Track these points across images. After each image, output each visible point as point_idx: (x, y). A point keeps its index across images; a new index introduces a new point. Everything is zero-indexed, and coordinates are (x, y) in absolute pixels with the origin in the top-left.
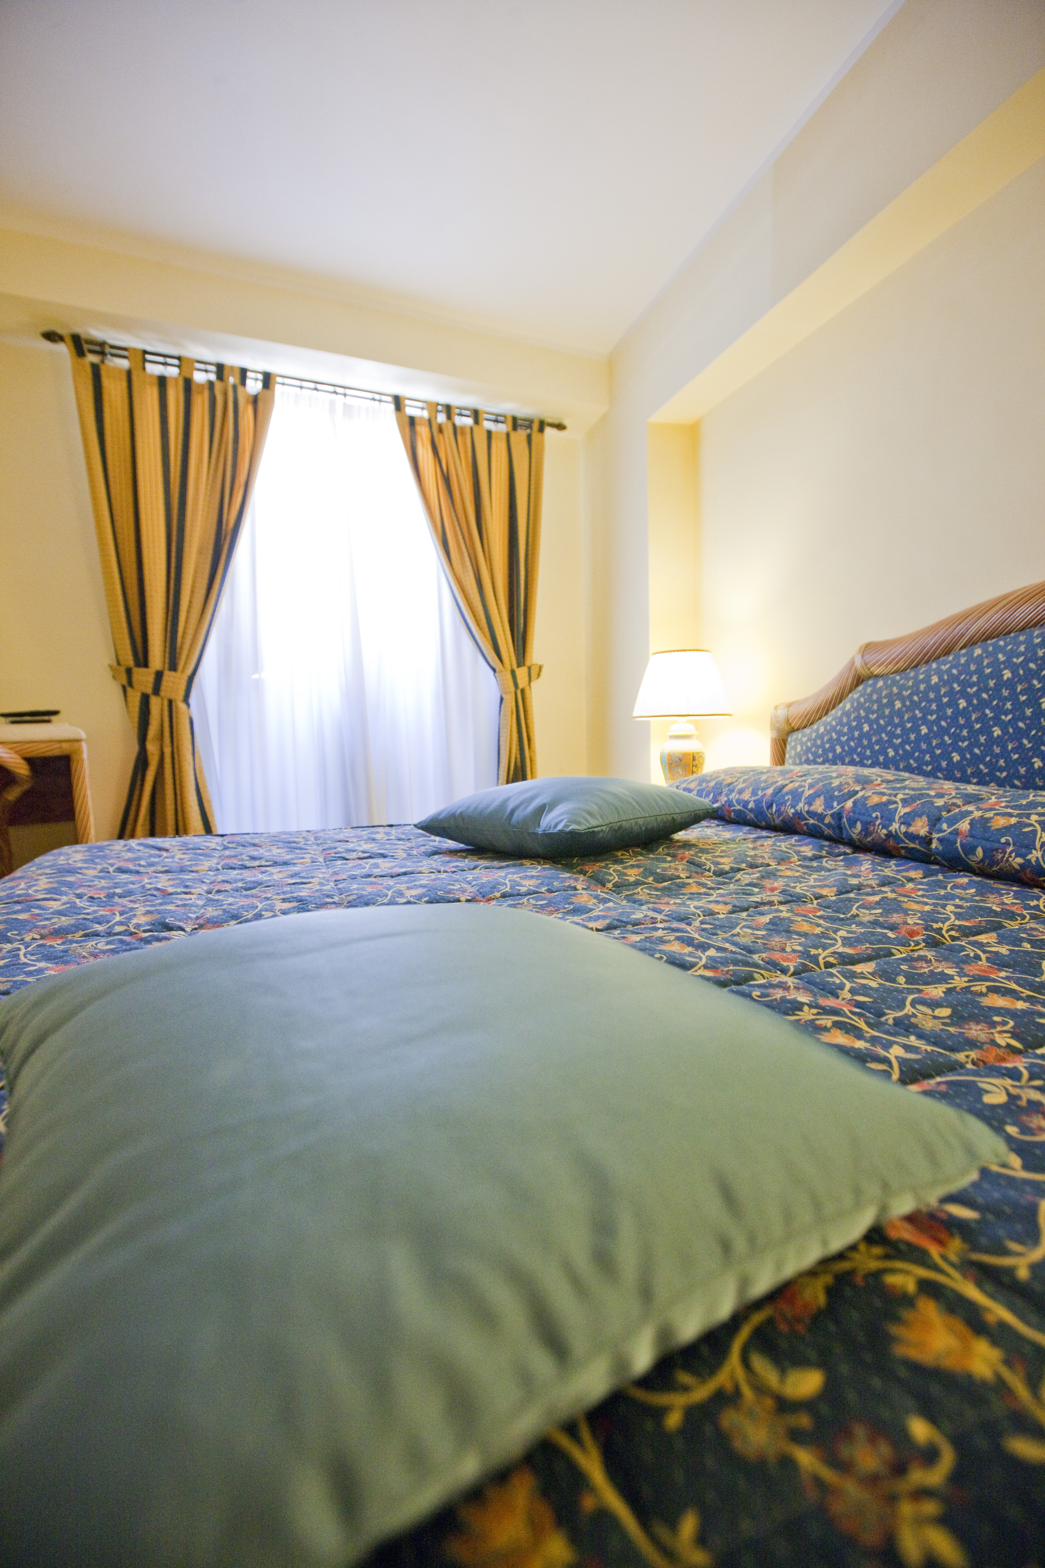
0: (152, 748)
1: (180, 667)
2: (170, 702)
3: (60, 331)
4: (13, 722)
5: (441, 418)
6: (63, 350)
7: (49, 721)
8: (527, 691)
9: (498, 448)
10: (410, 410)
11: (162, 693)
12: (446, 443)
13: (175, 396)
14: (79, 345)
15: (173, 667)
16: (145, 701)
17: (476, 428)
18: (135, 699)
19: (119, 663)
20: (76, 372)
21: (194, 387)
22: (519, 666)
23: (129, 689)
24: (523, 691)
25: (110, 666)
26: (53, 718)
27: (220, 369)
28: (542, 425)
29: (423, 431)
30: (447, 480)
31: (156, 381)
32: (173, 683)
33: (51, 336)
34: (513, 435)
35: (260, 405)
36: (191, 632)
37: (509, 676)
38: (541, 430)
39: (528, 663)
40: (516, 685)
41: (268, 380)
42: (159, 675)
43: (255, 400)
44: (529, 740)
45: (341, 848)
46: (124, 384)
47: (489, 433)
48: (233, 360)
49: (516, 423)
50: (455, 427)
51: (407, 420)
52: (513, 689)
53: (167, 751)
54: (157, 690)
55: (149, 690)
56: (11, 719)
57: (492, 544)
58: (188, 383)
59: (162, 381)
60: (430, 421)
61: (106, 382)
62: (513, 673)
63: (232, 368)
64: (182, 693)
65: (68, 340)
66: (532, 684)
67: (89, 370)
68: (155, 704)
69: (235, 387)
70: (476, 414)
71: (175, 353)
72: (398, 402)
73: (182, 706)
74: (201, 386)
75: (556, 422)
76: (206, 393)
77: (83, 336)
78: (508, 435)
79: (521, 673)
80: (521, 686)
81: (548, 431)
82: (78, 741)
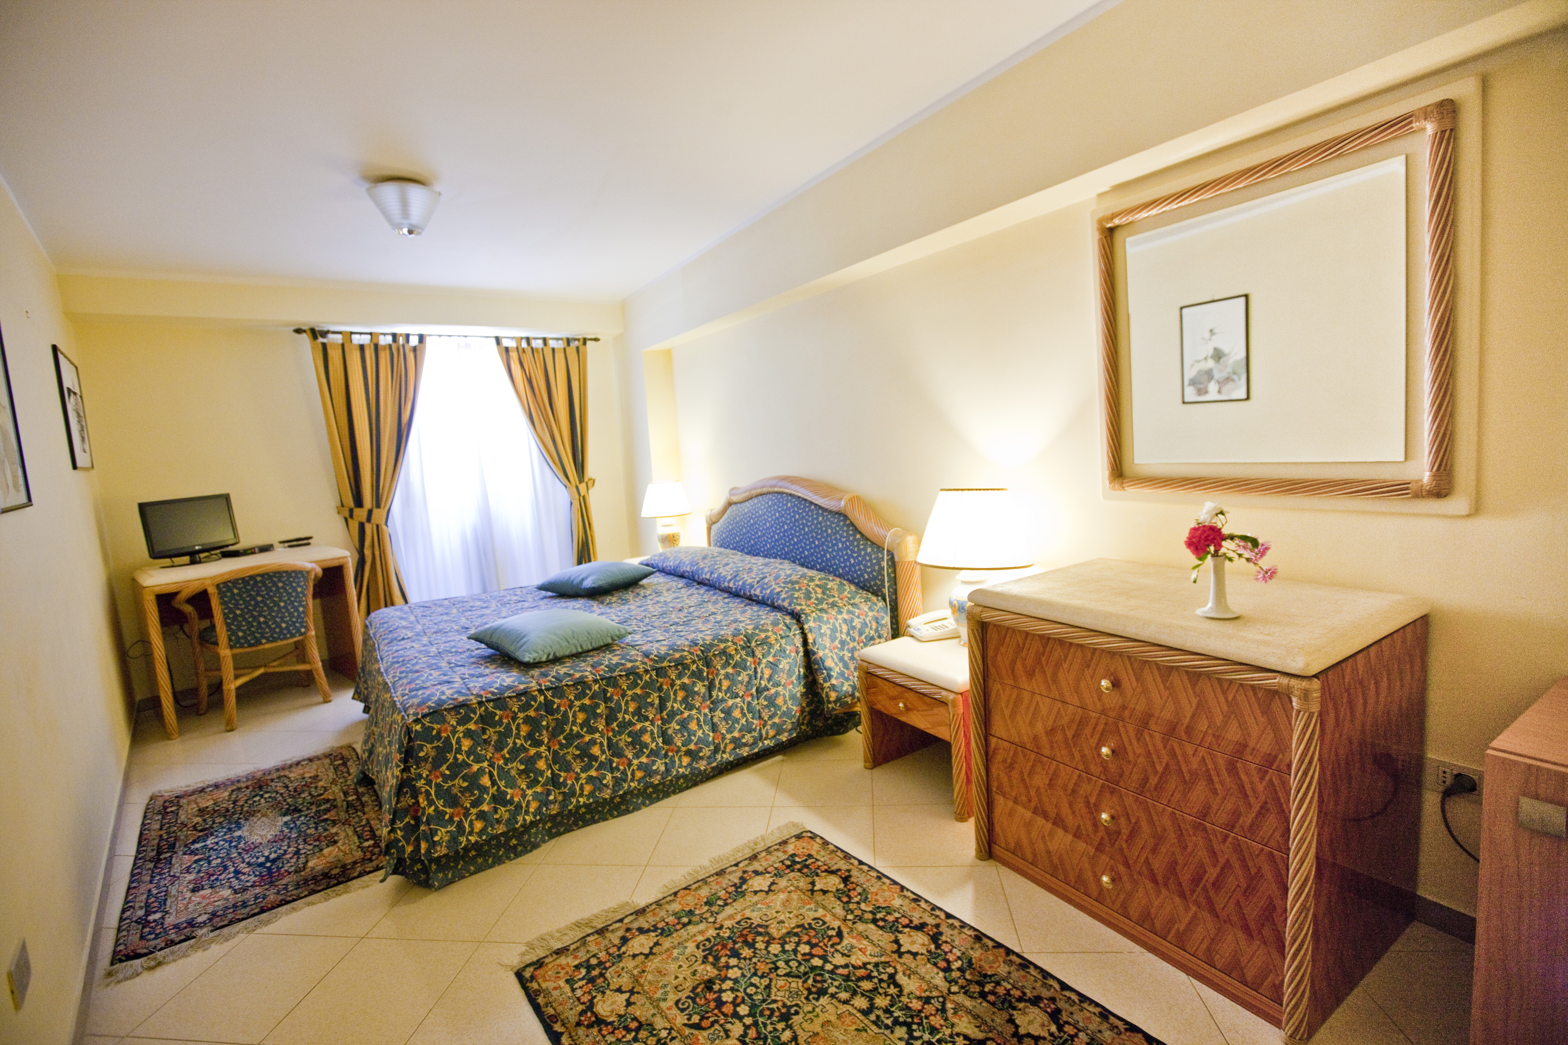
0: (367, 552)
1: (382, 506)
2: (377, 526)
3: (304, 328)
4: (290, 546)
5: (524, 344)
6: (305, 338)
7: (309, 544)
8: (587, 497)
9: (560, 357)
10: (506, 343)
11: (373, 521)
12: (527, 359)
13: (369, 354)
14: (315, 334)
15: (378, 506)
16: (362, 527)
17: (545, 348)
18: (354, 525)
19: (343, 506)
20: (313, 348)
21: (379, 348)
22: (580, 482)
23: (350, 520)
24: (584, 497)
25: (337, 507)
26: (310, 541)
27: (394, 336)
28: (585, 341)
29: (514, 355)
30: (530, 381)
31: (358, 348)
32: (378, 515)
33: (298, 331)
34: (568, 349)
35: (418, 353)
36: (387, 485)
37: (575, 490)
38: (585, 343)
39: (586, 479)
40: (579, 494)
41: (422, 338)
42: (370, 512)
43: (415, 349)
44: (590, 524)
45: (505, 600)
46: (340, 351)
47: (553, 350)
48: (400, 329)
49: (568, 341)
50: (532, 349)
51: (504, 350)
52: (577, 497)
53: (377, 553)
54: (369, 519)
55: (364, 519)
56: (286, 545)
57: (560, 415)
58: (376, 346)
59: (362, 347)
60: (517, 348)
61: (330, 351)
62: (577, 487)
63: (401, 335)
64: (384, 520)
65: (309, 332)
66: (590, 492)
67: (320, 346)
68: (368, 528)
69: (403, 346)
70: (545, 340)
71: (368, 331)
72: (498, 340)
73: (384, 527)
74: (384, 347)
75: (593, 337)
76: (388, 351)
77: (317, 329)
78: (565, 349)
79: (582, 487)
80: (582, 494)
81: (588, 343)
82: (346, 557)
